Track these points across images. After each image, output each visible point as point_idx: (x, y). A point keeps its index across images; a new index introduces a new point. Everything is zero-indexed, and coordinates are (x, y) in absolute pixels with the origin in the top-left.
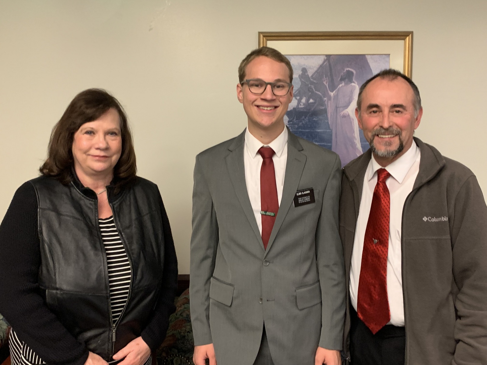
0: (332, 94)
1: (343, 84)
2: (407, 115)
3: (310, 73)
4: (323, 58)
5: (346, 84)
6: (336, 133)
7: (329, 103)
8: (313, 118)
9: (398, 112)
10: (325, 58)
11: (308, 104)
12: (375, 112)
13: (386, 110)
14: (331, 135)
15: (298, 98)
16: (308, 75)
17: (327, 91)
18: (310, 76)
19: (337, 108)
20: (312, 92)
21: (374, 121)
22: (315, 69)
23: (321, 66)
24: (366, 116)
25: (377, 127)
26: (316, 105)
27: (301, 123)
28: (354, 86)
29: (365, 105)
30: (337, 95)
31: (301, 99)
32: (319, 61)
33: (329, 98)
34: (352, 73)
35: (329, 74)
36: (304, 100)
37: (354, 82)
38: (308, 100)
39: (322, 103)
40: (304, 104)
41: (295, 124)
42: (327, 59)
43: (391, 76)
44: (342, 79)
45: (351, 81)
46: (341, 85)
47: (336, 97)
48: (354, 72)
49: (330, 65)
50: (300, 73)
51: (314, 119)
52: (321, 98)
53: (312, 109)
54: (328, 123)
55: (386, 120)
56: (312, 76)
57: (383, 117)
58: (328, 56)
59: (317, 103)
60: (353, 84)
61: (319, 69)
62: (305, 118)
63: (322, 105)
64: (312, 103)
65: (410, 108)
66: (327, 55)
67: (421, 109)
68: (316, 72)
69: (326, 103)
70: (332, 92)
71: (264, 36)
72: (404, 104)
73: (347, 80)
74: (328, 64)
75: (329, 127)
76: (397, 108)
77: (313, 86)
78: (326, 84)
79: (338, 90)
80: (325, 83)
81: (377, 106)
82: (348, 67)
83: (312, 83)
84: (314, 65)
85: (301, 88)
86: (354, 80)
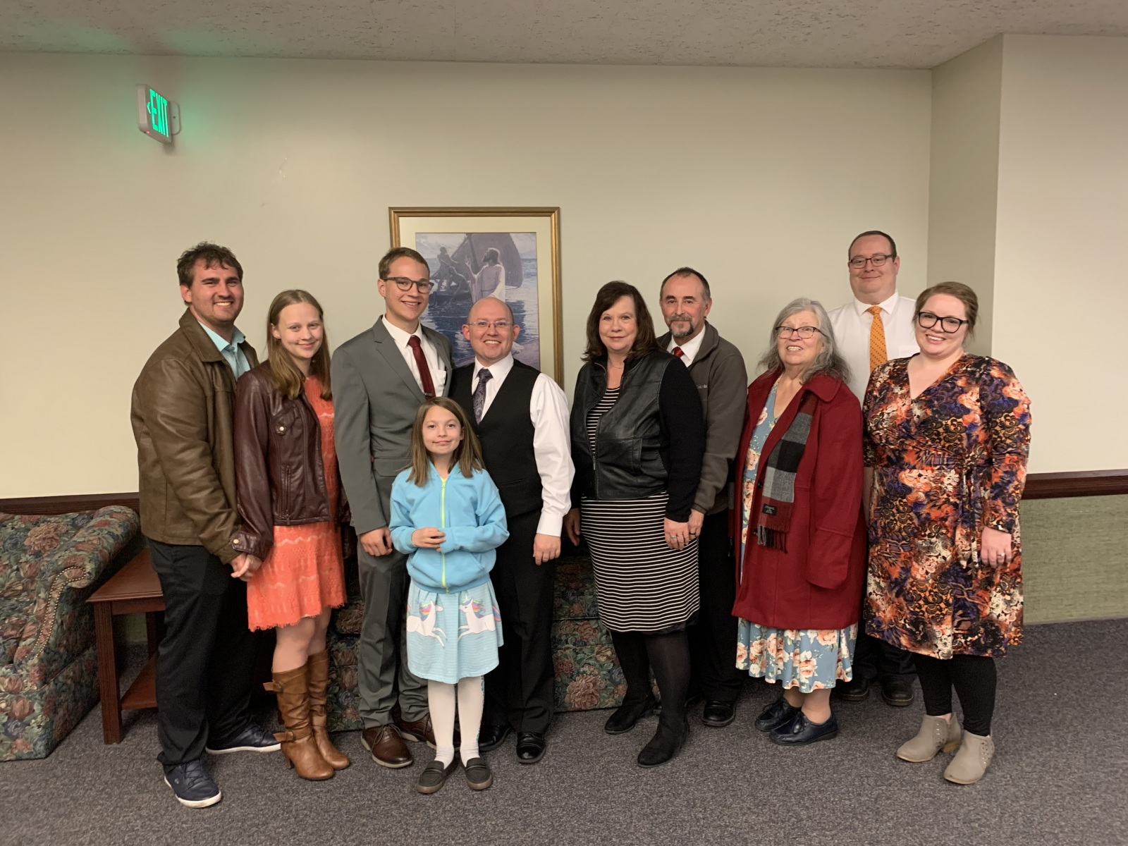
0: (476, 276)
1: (487, 265)
2: (696, 305)
3: (450, 253)
4: (464, 236)
5: (491, 265)
7: (473, 287)
9: (689, 302)
10: (466, 236)
11: (449, 287)
12: (672, 302)
13: (680, 301)
15: (438, 280)
16: (448, 256)
17: (470, 273)
18: (450, 256)
19: (482, 291)
20: (454, 274)
21: (671, 309)
22: (456, 249)
23: (462, 245)
24: (665, 305)
25: (674, 315)
26: (458, 288)
27: (443, 309)
28: (500, 268)
29: (665, 296)
31: (442, 282)
32: (460, 240)
33: (473, 281)
34: (496, 253)
35: (471, 254)
36: (445, 284)
38: (449, 284)
39: (466, 287)
40: (445, 288)
41: (437, 310)
42: (468, 238)
43: (685, 274)
44: (486, 260)
45: (496, 262)
46: (485, 267)
47: (481, 278)
48: (499, 252)
49: (471, 244)
50: (439, 252)
52: (464, 281)
53: (455, 293)
55: (679, 308)
56: (452, 256)
57: (678, 305)
58: (469, 234)
59: (460, 286)
60: (498, 265)
61: (459, 248)
63: (466, 289)
64: (454, 286)
65: (700, 299)
66: (467, 234)
67: (710, 300)
68: (457, 251)
69: (470, 286)
70: (476, 274)
71: (395, 212)
72: (694, 296)
73: (491, 261)
74: (469, 243)
76: (688, 299)
77: (454, 268)
78: (468, 266)
79: (482, 273)
80: (467, 264)
81: (673, 297)
82: (492, 247)
83: (453, 264)
84: (453, 244)
85: (441, 269)
86: (499, 261)
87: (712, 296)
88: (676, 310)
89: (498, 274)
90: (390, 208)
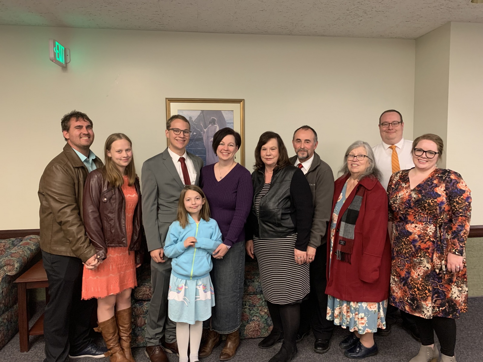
0: (205, 130)
1: (211, 125)
2: (311, 144)
3: (194, 119)
4: (200, 112)
5: (212, 125)
6: (208, 150)
7: (204, 135)
9: (307, 142)
10: (201, 112)
12: (299, 142)
13: (303, 141)
14: (206, 151)
16: (192, 120)
17: (203, 128)
18: (194, 121)
19: (208, 137)
21: (298, 145)
22: (196, 117)
23: (199, 116)
24: (296, 143)
25: (300, 148)
26: (197, 135)
28: (216, 126)
29: (296, 138)
30: (208, 131)
33: (204, 132)
34: (215, 120)
35: (203, 120)
37: (216, 124)
38: (193, 133)
42: (202, 113)
43: (306, 129)
44: (210, 123)
46: (209, 126)
47: (207, 131)
48: (216, 119)
50: (188, 119)
51: (197, 143)
52: (200, 132)
53: (196, 138)
54: (204, 145)
55: (303, 145)
56: (195, 121)
57: (302, 144)
58: (202, 111)
59: (198, 135)
60: (216, 125)
61: (198, 117)
62: (192, 142)
63: (201, 136)
64: (195, 135)
65: (312, 141)
67: (317, 142)
68: (196, 119)
69: (202, 134)
70: (205, 129)
72: (310, 140)
73: (212, 123)
74: (202, 115)
75: (204, 147)
76: (307, 141)
77: (195, 126)
79: (208, 128)
80: (201, 124)
81: (300, 140)
82: (213, 117)
83: (195, 124)
84: (195, 115)
86: (216, 123)
87: (318, 140)
88: (301, 146)
89: (215, 129)
90: (166, 99)
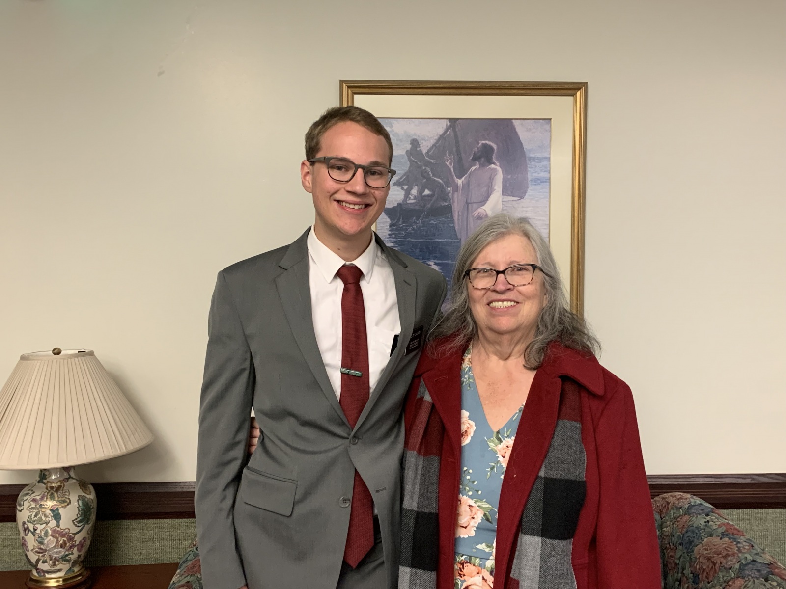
0: (460, 182)
1: (477, 166)
3: (424, 147)
4: (445, 123)
5: (482, 166)
7: (456, 196)
8: (430, 221)
10: (448, 124)
11: (421, 197)
15: (406, 187)
16: (421, 151)
17: (452, 176)
18: (424, 152)
19: (467, 203)
20: (429, 179)
22: (433, 142)
23: (442, 137)
26: (434, 199)
28: (495, 170)
30: (468, 183)
31: (410, 189)
32: (440, 128)
33: (456, 186)
34: (492, 149)
35: (454, 149)
36: (414, 192)
37: (494, 164)
38: (421, 192)
39: (444, 197)
40: (415, 198)
44: (476, 159)
45: (490, 162)
46: (473, 168)
47: (467, 185)
48: (495, 147)
49: (456, 136)
50: (409, 147)
51: (432, 222)
52: (442, 188)
53: (429, 206)
56: (428, 153)
58: (453, 121)
59: (436, 196)
60: (493, 166)
61: (438, 140)
62: (418, 219)
63: (445, 201)
64: (428, 196)
66: (450, 120)
68: (434, 145)
69: (450, 195)
70: (460, 178)
71: (349, 87)
73: (483, 159)
74: (452, 134)
77: (428, 169)
78: (450, 166)
79: (469, 176)
80: (448, 164)
82: (486, 140)
83: (428, 164)
84: (430, 135)
85: (409, 171)
86: (494, 160)
89: (491, 179)
90: (342, 82)
